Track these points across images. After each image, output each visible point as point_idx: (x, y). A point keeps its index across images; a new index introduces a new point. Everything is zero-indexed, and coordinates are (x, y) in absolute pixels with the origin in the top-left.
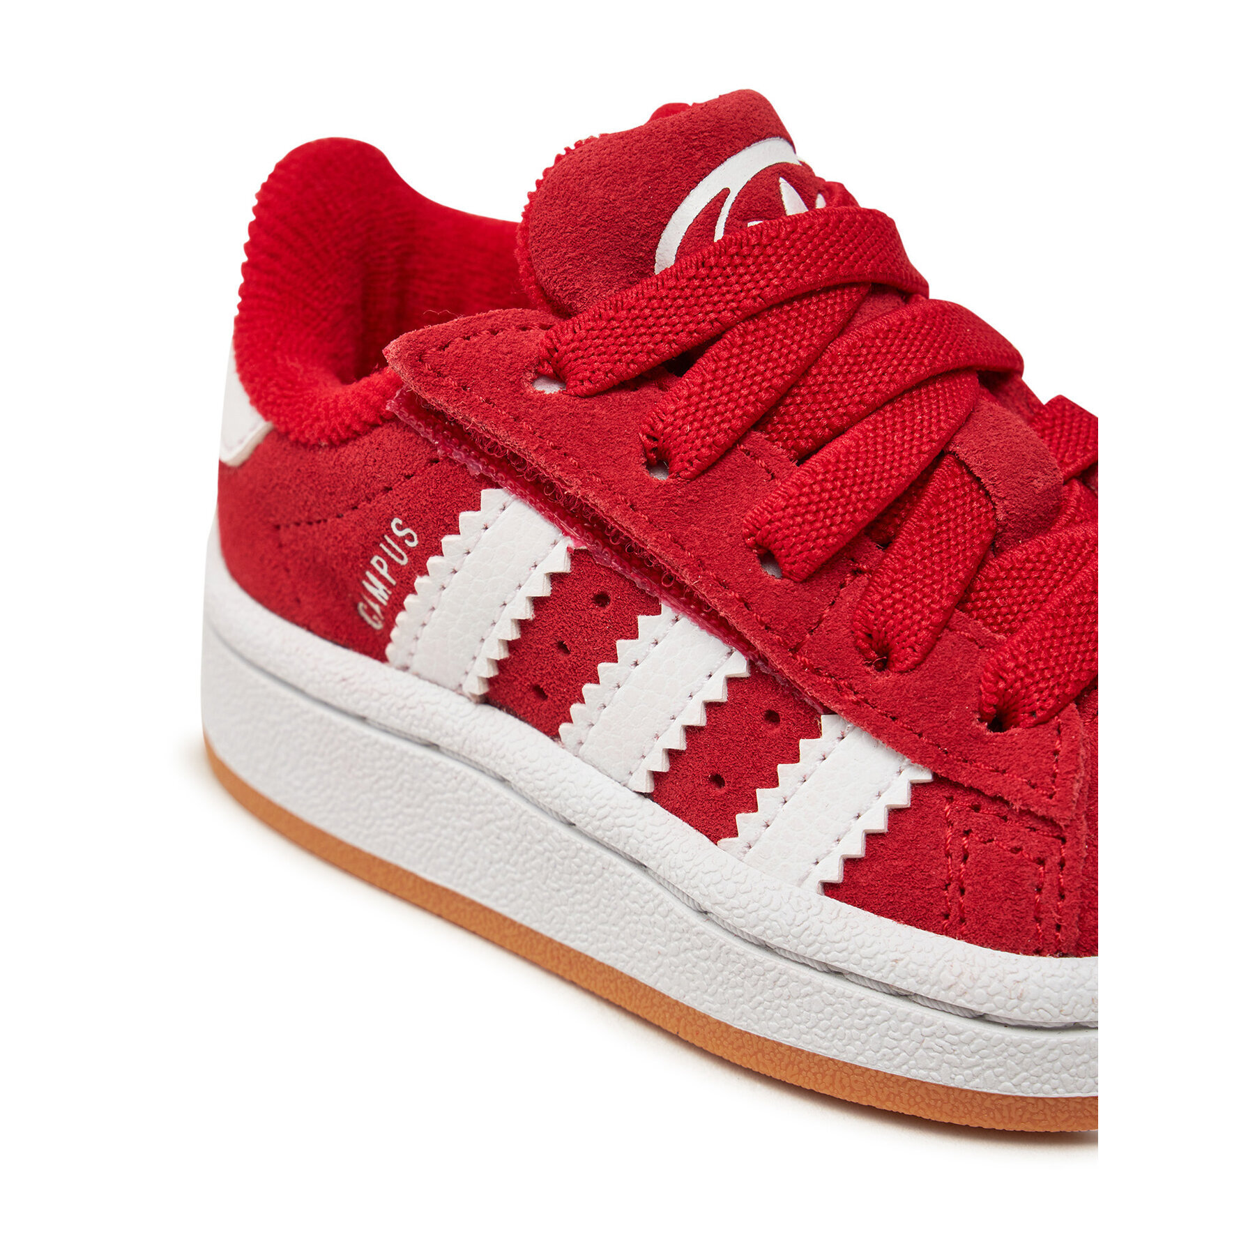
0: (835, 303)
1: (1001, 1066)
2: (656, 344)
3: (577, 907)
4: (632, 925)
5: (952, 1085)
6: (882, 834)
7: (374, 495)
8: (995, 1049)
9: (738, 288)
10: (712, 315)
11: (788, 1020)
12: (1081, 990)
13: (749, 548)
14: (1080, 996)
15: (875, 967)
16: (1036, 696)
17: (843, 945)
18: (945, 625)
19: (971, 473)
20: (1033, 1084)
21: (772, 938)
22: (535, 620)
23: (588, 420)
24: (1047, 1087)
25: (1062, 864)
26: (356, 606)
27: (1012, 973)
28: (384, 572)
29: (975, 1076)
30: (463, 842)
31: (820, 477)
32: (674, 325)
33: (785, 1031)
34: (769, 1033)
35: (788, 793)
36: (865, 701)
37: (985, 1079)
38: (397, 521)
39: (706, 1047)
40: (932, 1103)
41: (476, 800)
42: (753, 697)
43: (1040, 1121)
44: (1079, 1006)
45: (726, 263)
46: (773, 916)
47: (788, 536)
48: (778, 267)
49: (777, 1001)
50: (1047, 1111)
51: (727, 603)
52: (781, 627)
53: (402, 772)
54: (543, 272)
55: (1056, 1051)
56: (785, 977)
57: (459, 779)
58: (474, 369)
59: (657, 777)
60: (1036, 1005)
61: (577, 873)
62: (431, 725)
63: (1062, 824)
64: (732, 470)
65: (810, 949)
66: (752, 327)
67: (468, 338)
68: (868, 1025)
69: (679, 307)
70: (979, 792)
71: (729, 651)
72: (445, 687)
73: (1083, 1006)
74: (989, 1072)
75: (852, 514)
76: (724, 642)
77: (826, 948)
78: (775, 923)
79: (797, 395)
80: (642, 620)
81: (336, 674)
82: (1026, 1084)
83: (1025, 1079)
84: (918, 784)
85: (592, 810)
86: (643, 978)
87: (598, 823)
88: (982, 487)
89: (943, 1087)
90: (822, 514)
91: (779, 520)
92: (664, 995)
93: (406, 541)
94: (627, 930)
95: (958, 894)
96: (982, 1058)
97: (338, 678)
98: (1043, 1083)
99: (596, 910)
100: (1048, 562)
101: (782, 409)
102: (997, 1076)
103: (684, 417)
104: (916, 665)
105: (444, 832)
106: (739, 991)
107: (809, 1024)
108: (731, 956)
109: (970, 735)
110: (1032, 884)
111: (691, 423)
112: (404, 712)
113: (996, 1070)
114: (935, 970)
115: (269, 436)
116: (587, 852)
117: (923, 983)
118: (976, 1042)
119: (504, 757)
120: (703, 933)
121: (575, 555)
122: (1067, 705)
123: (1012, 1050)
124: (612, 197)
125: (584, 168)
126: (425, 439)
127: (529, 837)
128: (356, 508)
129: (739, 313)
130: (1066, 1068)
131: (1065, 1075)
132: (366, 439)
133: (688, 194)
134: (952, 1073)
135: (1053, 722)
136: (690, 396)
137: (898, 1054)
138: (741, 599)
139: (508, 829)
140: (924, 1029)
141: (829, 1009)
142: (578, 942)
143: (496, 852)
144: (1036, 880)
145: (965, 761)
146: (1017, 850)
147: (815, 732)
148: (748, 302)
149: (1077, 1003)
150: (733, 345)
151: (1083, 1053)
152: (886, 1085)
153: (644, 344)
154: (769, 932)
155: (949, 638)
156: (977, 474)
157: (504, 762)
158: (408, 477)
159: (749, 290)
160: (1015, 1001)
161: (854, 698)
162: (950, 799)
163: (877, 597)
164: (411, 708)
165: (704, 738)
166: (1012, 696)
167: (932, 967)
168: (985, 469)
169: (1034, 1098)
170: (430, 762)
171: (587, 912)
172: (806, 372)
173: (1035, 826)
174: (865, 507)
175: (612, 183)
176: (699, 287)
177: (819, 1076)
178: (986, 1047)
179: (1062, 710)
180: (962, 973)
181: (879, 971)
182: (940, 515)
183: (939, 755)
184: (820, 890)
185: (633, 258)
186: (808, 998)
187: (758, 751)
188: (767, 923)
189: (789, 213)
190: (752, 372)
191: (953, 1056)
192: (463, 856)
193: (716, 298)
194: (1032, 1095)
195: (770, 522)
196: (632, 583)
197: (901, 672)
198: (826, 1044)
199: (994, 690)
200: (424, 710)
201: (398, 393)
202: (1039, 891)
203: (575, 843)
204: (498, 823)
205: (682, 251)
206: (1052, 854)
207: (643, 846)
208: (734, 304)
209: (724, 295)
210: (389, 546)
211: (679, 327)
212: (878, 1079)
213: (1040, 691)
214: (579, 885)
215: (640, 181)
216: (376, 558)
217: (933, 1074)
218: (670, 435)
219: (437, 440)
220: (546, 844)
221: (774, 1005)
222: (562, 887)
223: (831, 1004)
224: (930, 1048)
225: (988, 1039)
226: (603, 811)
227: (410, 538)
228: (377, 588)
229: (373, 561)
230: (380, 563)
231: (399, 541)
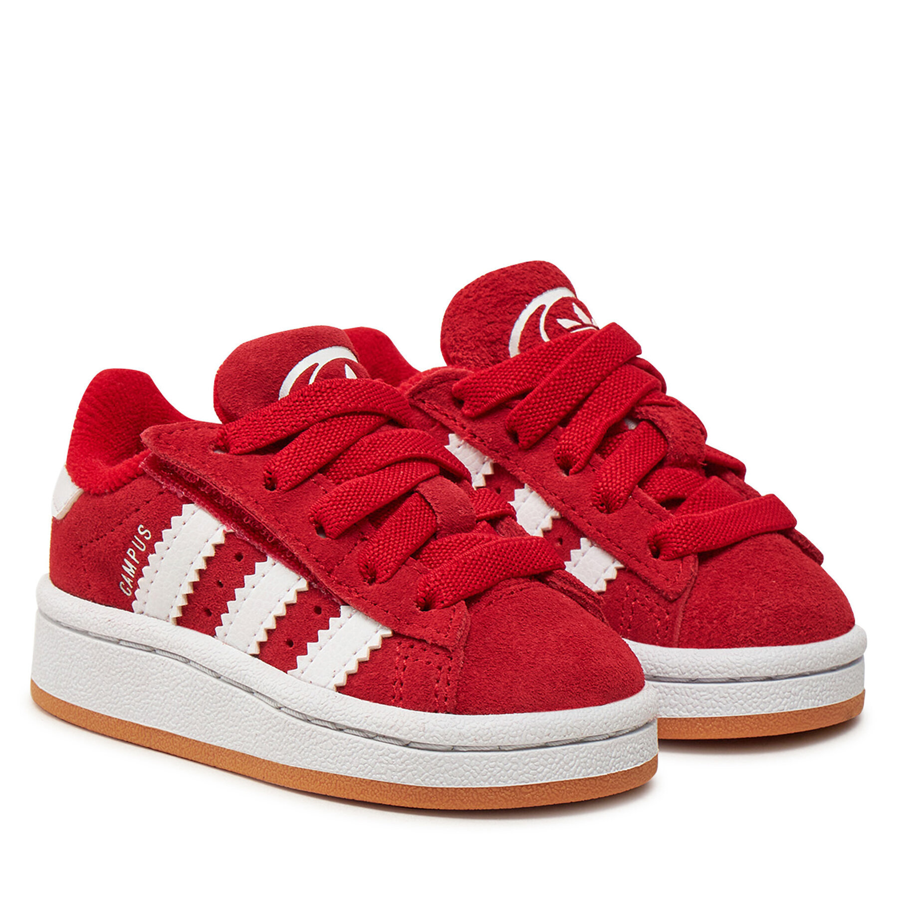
0: (366, 420)
1: (416, 770)
2: (275, 431)
3: (219, 721)
4: (245, 723)
5: (392, 782)
6: (366, 662)
7: (130, 514)
8: (413, 760)
9: (317, 406)
10: (304, 418)
11: (315, 756)
12: (455, 728)
13: (311, 523)
14: (454, 731)
15: (357, 721)
16: (444, 594)
17: (343, 712)
18: (403, 562)
19: (426, 501)
20: (431, 779)
21: (309, 712)
22: (207, 570)
23: (238, 464)
24: (438, 781)
25: (449, 669)
26: (119, 584)
27: (422, 719)
28: (133, 557)
29: (403, 776)
30: (164, 700)
31: (348, 489)
32: (285, 423)
33: (314, 762)
34: (306, 765)
35: (323, 644)
36: (362, 597)
37: (408, 778)
38: (141, 526)
39: (277, 781)
40: (382, 792)
41: (172, 674)
42: (309, 600)
43: (435, 801)
44: (453, 736)
45: (313, 394)
47: (329, 515)
48: (338, 398)
49: (311, 747)
50: (438, 796)
51: (298, 548)
52: (323, 560)
53: (136, 666)
54: (224, 398)
55: (442, 761)
56: (315, 732)
57: (164, 664)
58: (185, 442)
59: (261, 645)
60: (432, 735)
61: (220, 701)
62: (152, 637)
63: (450, 649)
64: (307, 489)
65: (327, 716)
66: (322, 425)
67: (183, 430)
68: (353, 752)
69: (288, 415)
70: (414, 639)
71: (299, 578)
72: (161, 619)
73: (455, 737)
74: (410, 773)
75: (361, 507)
76: (297, 573)
77: (334, 714)
78: (311, 704)
79: (343, 459)
80: (258, 565)
81: (106, 618)
82: (427, 780)
83: (427, 777)
84: (386, 638)
85: (228, 664)
86: (249, 752)
87: (231, 670)
88: (431, 507)
89: (388, 783)
90: (346, 506)
91: (326, 507)
92: (258, 758)
93: (145, 537)
94: (242, 727)
95: (399, 686)
96: (406, 765)
97: (107, 620)
98: (436, 779)
99: (228, 720)
100: (461, 543)
101: (335, 465)
102: (413, 776)
103: (284, 463)
104: (388, 579)
105: (155, 697)
106: (293, 745)
107: (325, 757)
108: (290, 726)
109: (411, 612)
110: (434, 678)
111: (288, 465)
112: (139, 633)
113: (413, 772)
114: (385, 720)
115: (81, 498)
116: (225, 689)
117: (378, 727)
118: (404, 756)
119: (187, 647)
120: (278, 717)
121: (227, 535)
122: (460, 601)
123: (421, 760)
124: (261, 362)
125: (248, 348)
126: (158, 482)
127: (197, 687)
128: (121, 524)
129: (317, 418)
130: (447, 771)
131: (446, 775)
132: (128, 486)
133: (297, 363)
134: (392, 775)
135: (452, 607)
136: (289, 454)
137: (367, 767)
138: (306, 547)
139: (187, 686)
140: (379, 752)
141: (335, 747)
142: (218, 741)
143: (180, 701)
144: (436, 676)
145: (408, 624)
146: (429, 663)
147: (337, 614)
148: (322, 412)
149: (452, 735)
150: (313, 432)
151: (455, 763)
152: (361, 785)
153: (269, 431)
154: (308, 709)
155: (404, 569)
156: (429, 500)
157: (187, 649)
158: (148, 502)
159: (323, 407)
160: (422, 732)
161: (357, 596)
162: (400, 644)
163: (371, 547)
164: (142, 630)
165: (286, 622)
166: (433, 594)
167: (383, 719)
168: (432, 499)
169: (432, 788)
170: (150, 658)
171: (223, 723)
172: (348, 448)
173: (438, 652)
174: (368, 505)
175: (260, 355)
176: (299, 405)
177: (329, 784)
178: (408, 760)
179: (457, 603)
180: (397, 720)
181: (358, 723)
182: (407, 516)
183: (395, 620)
184: (335, 689)
185: (268, 394)
186: (325, 743)
187: (310, 626)
188: (307, 705)
189: (348, 377)
190: (321, 444)
191: (392, 765)
192: (163, 708)
193: (306, 410)
194: (430, 786)
195: (321, 508)
196: (254, 546)
197: (380, 583)
198: (333, 766)
199: (424, 590)
200: (149, 630)
201: (145, 459)
202: (438, 682)
203: (219, 685)
204: (182, 684)
205: (292, 389)
206: (445, 664)
207: (252, 679)
208: (314, 413)
209: (310, 409)
210: (136, 541)
211: (287, 423)
212: (357, 782)
213: (446, 592)
214: (220, 709)
215: (274, 355)
216: (130, 549)
217: (383, 776)
218: (277, 471)
219: (163, 481)
220: (205, 689)
221: (309, 749)
222: (212, 712)
223: (336, 744)
224: (382, 762)
225: (409, 754)
226: (234, 664)
227: (147, 535)
228: (129, 568)
229: (128, 553)
230: (131, 553)
231: (142, 538)
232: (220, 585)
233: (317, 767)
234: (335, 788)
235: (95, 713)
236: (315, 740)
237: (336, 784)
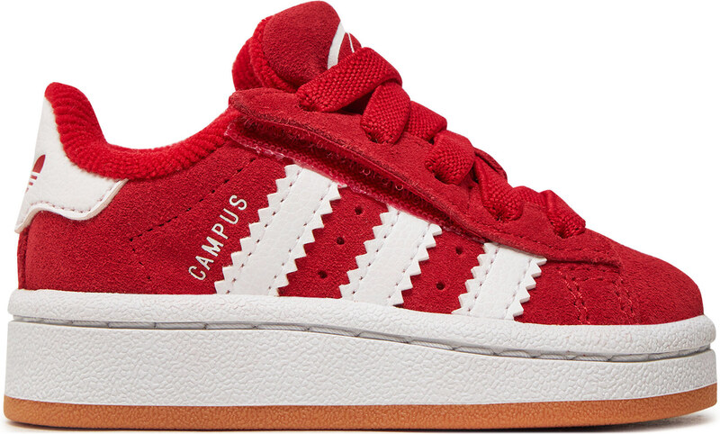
1: (625, 383)
6: (534, 289)
11: (515, 388)
17: (539, 337)
20: (639, 391)
22: (324, 228)
24: (644, 392)
26: (188, 269)
28: (220, 233)
29: (614, 391)
35: (480, 280)
37: (618, 392)
38: (233, 197)
46: (500, 331)
49: (507, 379)
50: (645, 407)
55: (646, 371)
56: (509, 365)
59: (405, 293)
60: (638, 344)
63: (618, 263)
65: (523, 343)
68: (559, 376)
71: (429, 223)
74: (620, 387)
76: (426, 219)
80: (382, 216)
82: (636, 391)
83: (636, 389)
84: (542, 264)
92: (433, 406)
93: (239, 208)
94: (404, 378)
95: (581, 305)
96: (616, 380)
98: (643, 390)
102: (623, 389)
105: (269, 373)
106: (484, 381)
107: (527, 386)
108: (477, 363)
110: (615, 292)
112: (238, 310)
113: (623, 385)
114: (588, 336)
116: (372, 344)
117: (583, 345)
118: (612, 371)
121: (341, 190)
123: (629, 373)
126: (248, 148)
130: (651, 380)
131: (651, 384)
134: (603, 392)
137: (576, 388)
139: (317, 352)
140: (587, 370)
141: (537, 374)
143: (307, 370)
144: (616, 290)
147: (483, 251)
152: (572, 408)
157: (309, 314)
158: (240, 170)
160: (629, 343)
165: (430, 265)
170: (255, 335)
177: (535, 415)
178: (617, 374)
184: (513, 319)
187: (459, 266)
191: (602, 382)
192: (282, 383)
196: (373, 198)
198: (538, 394)
201: (228, 127)
202: (619, 295)
204: (309, 352)
206: (617, 278)
210: (227, 216)
216: (217, 225)
217: (594, 395)
219: (255, 146)
220: (345, 350)
221: (506, 382)
222: (356, 371)
223: (538, 371)
224: (592, 380)
225: (618, 368)
226: (382, 316)
227: (242, 205)
228: (213, 246)
229: (214, 229)
230: (218, 229)
231: (235, 210)
232: (341, 241)
233: (519, 398)
234: (543, 417)
235: (181, 407)
236: (512, 371)
237: (543, 412)
